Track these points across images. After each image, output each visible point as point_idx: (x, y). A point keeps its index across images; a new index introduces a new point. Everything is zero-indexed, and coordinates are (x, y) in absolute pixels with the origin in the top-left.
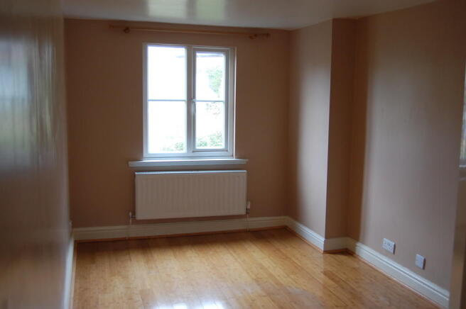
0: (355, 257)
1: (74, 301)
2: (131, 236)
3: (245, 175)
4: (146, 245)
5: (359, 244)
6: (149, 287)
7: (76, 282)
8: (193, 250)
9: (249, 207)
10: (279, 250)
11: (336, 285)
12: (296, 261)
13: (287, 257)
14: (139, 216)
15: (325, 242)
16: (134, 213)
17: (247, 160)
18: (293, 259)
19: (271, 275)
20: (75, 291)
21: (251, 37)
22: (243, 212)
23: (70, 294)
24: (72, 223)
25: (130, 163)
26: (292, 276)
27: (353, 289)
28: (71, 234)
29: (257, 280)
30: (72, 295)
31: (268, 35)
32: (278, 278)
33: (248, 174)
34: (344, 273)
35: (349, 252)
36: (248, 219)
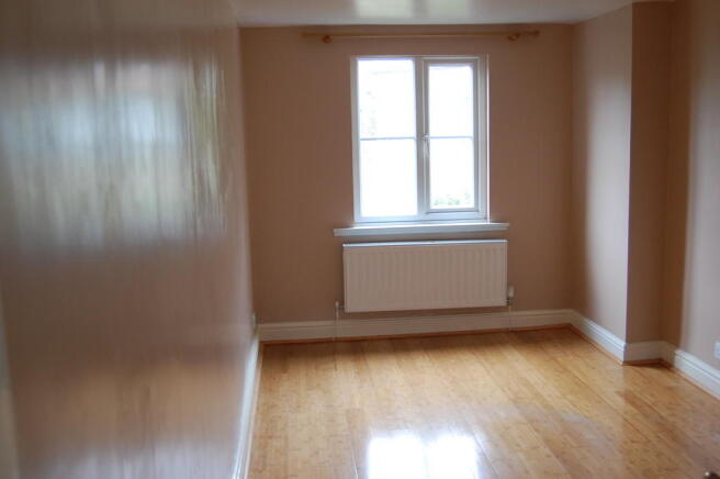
0: (673, 372)
1: (256, 421)
2: (338, 335)
3: (505, 247)
4: (358, 348)
5: (678, 352)
6: (358, 406)
7: (259, 397)
8: (427, 358)
9: (511, 294)
10: (555, 359)
11: (636, 411)
12: (577, 375)
13: (566, 370)
14: (350, 307)
15: (626, 348)
16: (342, 303)
17: (507, 224)
18: (575, 372)
19: (537, 395)
20: (258, 409)
21: (510, 38)
22: (502, 302)
23: (251, 412)
24: (257, 316)
25: (335, 230)
26: (569, 397)
27: (662, 417)
28: (255, 331)
29: (516, 401)
30: (254, 414)
31: (536, 33)
32: (549, 399)
33: (510, 245)
34: (652, 395)
35: (663, 364)
36: (510, 313)
